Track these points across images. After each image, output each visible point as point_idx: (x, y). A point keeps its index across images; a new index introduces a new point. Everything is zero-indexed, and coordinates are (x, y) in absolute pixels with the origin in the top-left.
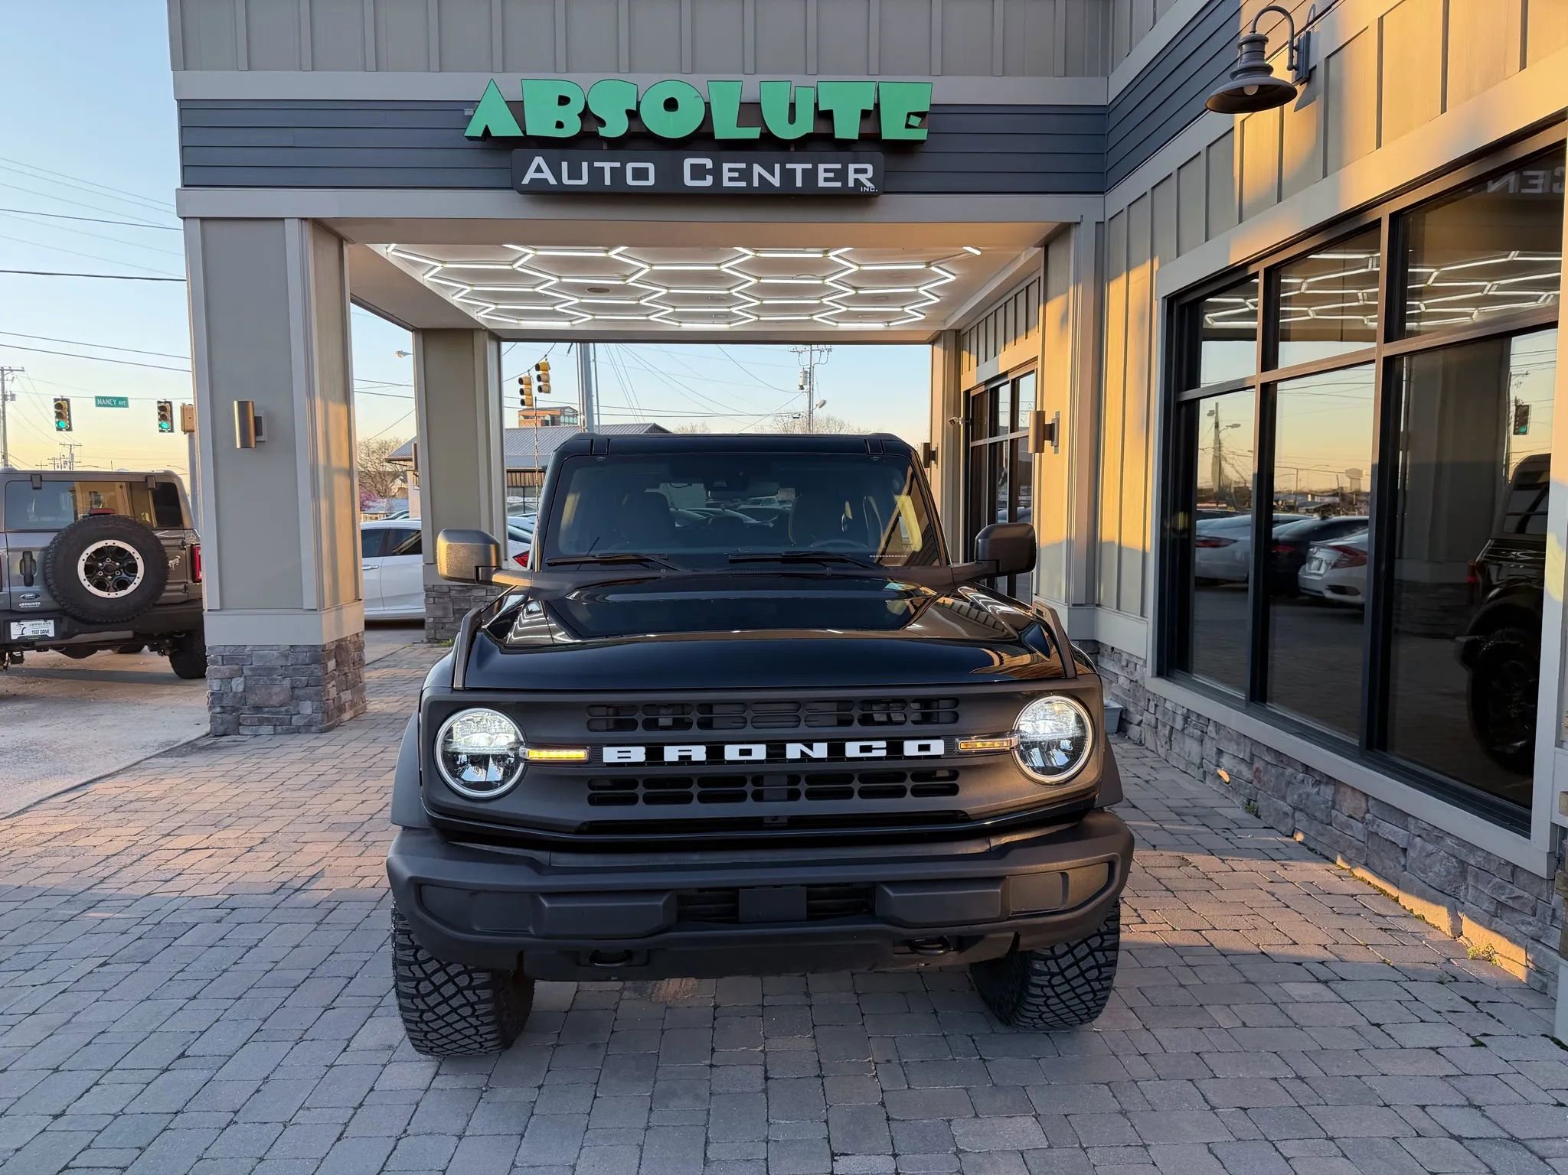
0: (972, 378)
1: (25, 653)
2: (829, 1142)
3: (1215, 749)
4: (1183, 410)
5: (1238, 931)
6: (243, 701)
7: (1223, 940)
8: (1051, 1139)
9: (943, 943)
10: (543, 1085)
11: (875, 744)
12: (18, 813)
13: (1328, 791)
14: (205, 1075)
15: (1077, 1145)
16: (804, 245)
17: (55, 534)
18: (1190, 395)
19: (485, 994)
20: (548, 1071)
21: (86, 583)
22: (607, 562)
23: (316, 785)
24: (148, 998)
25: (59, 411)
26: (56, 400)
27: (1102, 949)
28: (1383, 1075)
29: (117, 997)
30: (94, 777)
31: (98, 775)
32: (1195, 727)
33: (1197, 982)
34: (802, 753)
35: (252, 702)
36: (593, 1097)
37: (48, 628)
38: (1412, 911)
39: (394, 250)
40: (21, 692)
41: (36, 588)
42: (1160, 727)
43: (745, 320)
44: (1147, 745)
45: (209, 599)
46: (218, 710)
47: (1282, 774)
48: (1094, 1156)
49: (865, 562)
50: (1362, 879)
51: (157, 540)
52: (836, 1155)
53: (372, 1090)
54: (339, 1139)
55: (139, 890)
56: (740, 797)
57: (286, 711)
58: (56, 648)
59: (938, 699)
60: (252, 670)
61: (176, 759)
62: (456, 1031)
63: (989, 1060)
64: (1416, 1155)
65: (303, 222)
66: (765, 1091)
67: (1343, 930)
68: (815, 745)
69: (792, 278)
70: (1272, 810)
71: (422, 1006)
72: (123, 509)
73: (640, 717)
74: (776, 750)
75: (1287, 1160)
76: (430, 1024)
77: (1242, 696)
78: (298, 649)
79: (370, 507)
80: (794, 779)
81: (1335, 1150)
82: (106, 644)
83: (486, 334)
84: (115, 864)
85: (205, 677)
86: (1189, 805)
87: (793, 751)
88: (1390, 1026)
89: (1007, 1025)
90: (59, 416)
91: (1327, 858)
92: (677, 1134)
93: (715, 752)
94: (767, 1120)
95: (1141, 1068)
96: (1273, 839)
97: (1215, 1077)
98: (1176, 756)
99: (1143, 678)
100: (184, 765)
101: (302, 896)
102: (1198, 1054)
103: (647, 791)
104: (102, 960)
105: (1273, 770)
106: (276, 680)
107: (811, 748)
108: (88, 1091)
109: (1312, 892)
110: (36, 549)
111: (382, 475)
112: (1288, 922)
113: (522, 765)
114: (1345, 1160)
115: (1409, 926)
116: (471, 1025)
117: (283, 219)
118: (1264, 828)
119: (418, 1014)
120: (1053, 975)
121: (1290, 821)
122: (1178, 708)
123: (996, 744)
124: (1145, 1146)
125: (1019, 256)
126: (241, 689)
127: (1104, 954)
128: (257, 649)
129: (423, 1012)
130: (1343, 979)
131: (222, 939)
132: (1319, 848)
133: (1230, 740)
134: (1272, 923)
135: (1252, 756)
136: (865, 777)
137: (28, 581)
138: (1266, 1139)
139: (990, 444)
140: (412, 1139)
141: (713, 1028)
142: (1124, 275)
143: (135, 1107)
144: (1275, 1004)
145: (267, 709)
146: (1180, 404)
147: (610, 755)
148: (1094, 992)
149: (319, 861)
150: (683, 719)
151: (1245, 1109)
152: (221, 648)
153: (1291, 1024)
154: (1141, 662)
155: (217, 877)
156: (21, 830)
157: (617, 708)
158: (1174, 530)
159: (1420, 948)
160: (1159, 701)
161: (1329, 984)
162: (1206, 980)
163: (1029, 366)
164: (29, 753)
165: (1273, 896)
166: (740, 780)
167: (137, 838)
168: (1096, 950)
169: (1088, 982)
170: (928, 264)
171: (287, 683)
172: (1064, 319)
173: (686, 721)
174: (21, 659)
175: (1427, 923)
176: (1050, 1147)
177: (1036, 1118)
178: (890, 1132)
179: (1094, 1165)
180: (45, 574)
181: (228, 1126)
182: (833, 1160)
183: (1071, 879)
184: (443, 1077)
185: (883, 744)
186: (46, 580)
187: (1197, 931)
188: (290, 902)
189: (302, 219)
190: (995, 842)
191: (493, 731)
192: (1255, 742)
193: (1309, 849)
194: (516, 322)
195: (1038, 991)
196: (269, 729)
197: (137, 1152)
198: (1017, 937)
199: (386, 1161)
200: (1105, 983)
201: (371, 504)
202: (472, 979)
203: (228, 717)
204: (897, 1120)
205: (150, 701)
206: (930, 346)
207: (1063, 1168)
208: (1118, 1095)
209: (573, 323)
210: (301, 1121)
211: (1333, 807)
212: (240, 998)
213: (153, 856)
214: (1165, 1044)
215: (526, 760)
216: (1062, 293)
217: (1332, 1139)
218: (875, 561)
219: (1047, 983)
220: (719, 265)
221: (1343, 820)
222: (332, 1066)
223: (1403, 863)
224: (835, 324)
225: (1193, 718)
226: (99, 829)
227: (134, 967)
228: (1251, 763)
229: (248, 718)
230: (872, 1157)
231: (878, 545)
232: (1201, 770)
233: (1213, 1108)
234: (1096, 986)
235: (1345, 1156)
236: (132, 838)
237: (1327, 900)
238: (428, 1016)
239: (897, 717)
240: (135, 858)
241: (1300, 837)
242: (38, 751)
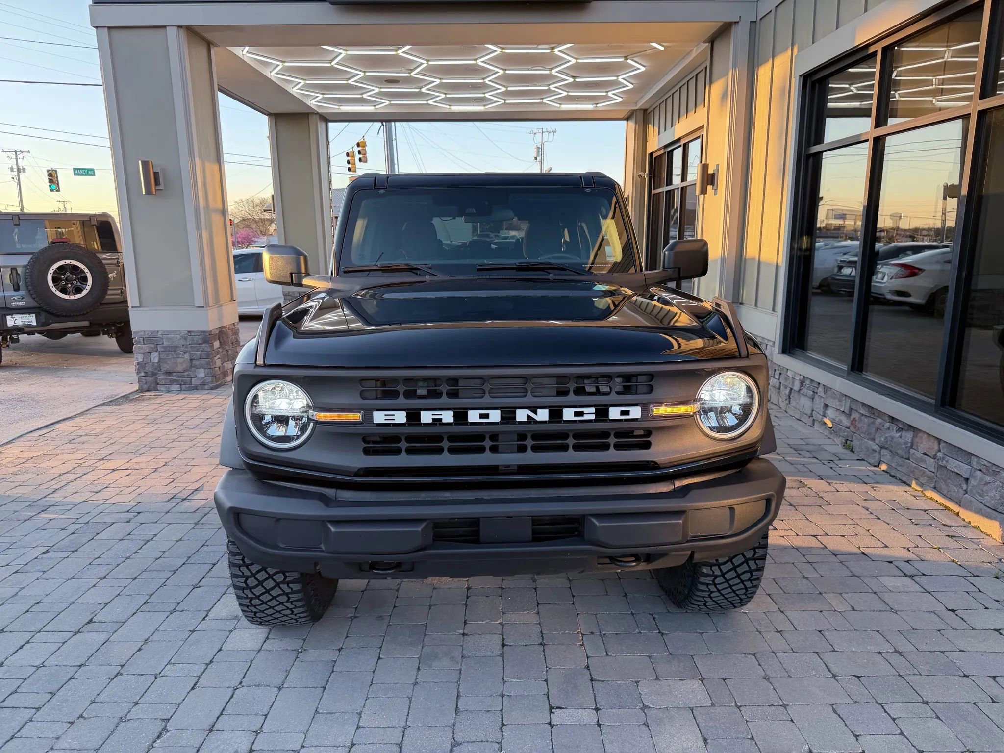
0: (654, 145)
1: (20, 336)
2: (548, 697)
3: (823, 404)
4: (811, 160)
5: (843, 536)
6: (159, 368)
7: (834, 544)
8: (714, 699)
9: (637, 558)
10: (342, 648)
11: (586, 410)
12: (6, 444)
13: (908, 436)
14: (104, 637)
15: (733, 704)
16: (538, 43)
17: (32, 256)
18: (815, 149)
19: (296, 587)
20: (347, 637)
21: (54, 289)
22: (387, 270)
23: (205, 425)
24: (73, 578)
25: (51, 178)
26: (48, 171)
27: (754, 559)
28: (961, 651)
29: (52, 577)
30: (60, 419)
31: (62, 418)
32: (809, 389)
33: (816, 575)
34: (529, 416)
35: (165, 369)
36: (377, 658)
37: (31, 319)
38: (969, 523)
39: (247, 52)
40: (20, 361)
41: (22, 292)
42: (782, 387)
43: (496, 104)
44: (771, 401)
45: (132, 300)
46: (143, 374)
47: (873, 423)
48: (747, 713)
49: (579, 270)
50: (931, 499)
51: (100, 261)
52: (553, 708)
53: (220, 650)
54: (193, 689)
55: (78, 498)
56: (481, 450)
57: (188, 375)
58: (40, 333)
59: (636, 375)
60: (163, 347)
61: (115, 407)
62: (277, 612)
63: (666, 634)
64: (993, 717)
65: (180, 29)
66: (502, 655)
67: (920, 536)
68: (539, 411)
69: (528, 70)
70: (863, 447)
71: (250, 595)
72: (78, 240)
73: (401, 388)
74: (508, 415)
75: (894, 719)
76: (257, 607)
77: (845, 368)
78: (193, 334)
79: (255, 242)
80: (522, 436)
81: (930, 713)
82: (73, 330)
83: (318, 116)
84: (65, 479)
85: (131, 352)
86: (804, 443)
87: (522, 415)
88: (963, 611)
89: (678, 607)
90: (51, 181)
91: (905, 483)
92: (437, 689)
93: (461, 415)
94: (503, 679)
95: (778, 643)
96: (864, 468)
97: (834, 651)
98: (793, 408)
99: (771, 355)
100: (119, 411)
101: (187, 504)
102: (820, 631)
103: (408, 445)
104: (45, 549)
105: (866, 420)
106: (180, 354)
107: (536, 413)
108: (21, 647)
109: (895, 508)
110: (19, 266)
111: (263, 221)
112: (878, 529)
113: (312, 424)
114: (937, 720)
115: (969, 533)
116: (288, 608)
117: (165, 27)
118: (858, 460)
119: (248, 600)
120: (716, 577)
121: (877, 455)
122: (797, 375)
123: (682, 410)
124: (785, 706)
125: (691, 51)
126: (156, 360)
127: (755, 562)
128: (166, 333)
129: (251, 599)
130: (924, 574)
131: (129, 534)
132: (898, 475)
133: (835, 398)
134: (868, 531)
135: (851, 409)
136: (577, 435)
137: (16, 287)
138: (877, 702)
139: (667, 192)
140: (245, 690)
141: (466, 605)
142: (770, 62)
143: (53, 661)
144: (875, 593)
145: (175, 374)
146: (809, 156)
147: (379, 417)
148: (746, 588)
149: (201, 479)
150: (436, 390)
151: (858, 677)
152: (142, 333)
153: (888, 609)
154: (771, 344)
155: (131, 489)
156: (6, 456)
157: (384, 382)
158: (800, 249)
159: (979, 551)
160: (783, 371)
161: (914, 578)
162: (822, 573)
163: (698, 133)
164: (20, 403)
165: (867, 510)
166: (481, 437)
167: (82, 461)
168: (750, 559)
169: (742, 582)
170: (626, 58)
171: (187, 356)
172: (724, 96)
173: (438, 391)
174: (17, 340)
175: (982, 532)
176: (713, 705)
177: (702, 681)
178: (593, 690)
179: (747, 721)
180: (26, 283)
181: (116, 676)
182: (551, 713)
183: (737, 512)
184: (271, 641)
185: (593, 410)
186: (27, 287)
187: (814, 536)
188: (177, 509)
189: (179, 27)
190: (678, 484)
191: (292, 397)
192: (853, 400)
193: (891, 475)
194: (337, 107)
195: (704, 588)
196: (177, 387)
197: (50, 696)
198: (693, 553)
199: (225, 707)
200: (755, 583)
201: (256, 240)
202: (286, 577)
203: (150, 379)
204: (599, 681)
205: (102, 368)
206: (625, 122)
207: (723, 724)
208: (762, 664)
209: (376, 107)
210: (168, 673)
211: (912, 447)
212: (135, 578)
213: (90, 475)
214: (795, 623)
215: (314, 420)
216: (724, 76)
217: (927, 703)
218: (587, 269)
219: (711, 582)
220: (476, 60)
221: (918, 456)
222: (194, 631)
223: (965, 488)
224: (558, 106)
225: (808, 382)
226: (57, 455)
227: (65, 554)
228: (850, 415)
229: (162, 380)
230: (580, 711)
231: (589, 258)
232: (811, 418)
233: (834, 676)
234: (748, 584)
235: (938, 717)
236: (79, 462)
237: (908, 514)
238: (255, 602)
239: (604, 389)
240: (78, 475)
241: (884, 467)
242: (25, 401)
